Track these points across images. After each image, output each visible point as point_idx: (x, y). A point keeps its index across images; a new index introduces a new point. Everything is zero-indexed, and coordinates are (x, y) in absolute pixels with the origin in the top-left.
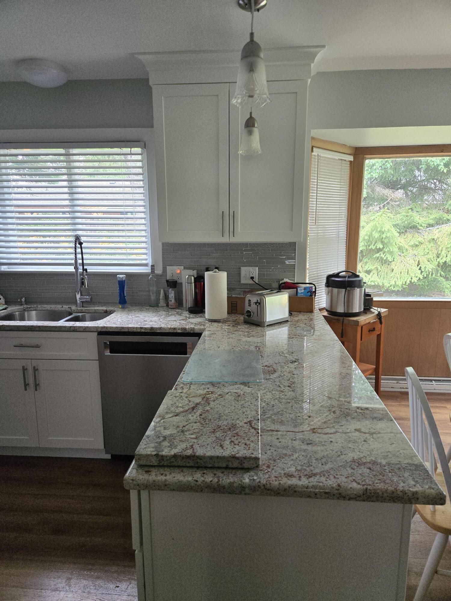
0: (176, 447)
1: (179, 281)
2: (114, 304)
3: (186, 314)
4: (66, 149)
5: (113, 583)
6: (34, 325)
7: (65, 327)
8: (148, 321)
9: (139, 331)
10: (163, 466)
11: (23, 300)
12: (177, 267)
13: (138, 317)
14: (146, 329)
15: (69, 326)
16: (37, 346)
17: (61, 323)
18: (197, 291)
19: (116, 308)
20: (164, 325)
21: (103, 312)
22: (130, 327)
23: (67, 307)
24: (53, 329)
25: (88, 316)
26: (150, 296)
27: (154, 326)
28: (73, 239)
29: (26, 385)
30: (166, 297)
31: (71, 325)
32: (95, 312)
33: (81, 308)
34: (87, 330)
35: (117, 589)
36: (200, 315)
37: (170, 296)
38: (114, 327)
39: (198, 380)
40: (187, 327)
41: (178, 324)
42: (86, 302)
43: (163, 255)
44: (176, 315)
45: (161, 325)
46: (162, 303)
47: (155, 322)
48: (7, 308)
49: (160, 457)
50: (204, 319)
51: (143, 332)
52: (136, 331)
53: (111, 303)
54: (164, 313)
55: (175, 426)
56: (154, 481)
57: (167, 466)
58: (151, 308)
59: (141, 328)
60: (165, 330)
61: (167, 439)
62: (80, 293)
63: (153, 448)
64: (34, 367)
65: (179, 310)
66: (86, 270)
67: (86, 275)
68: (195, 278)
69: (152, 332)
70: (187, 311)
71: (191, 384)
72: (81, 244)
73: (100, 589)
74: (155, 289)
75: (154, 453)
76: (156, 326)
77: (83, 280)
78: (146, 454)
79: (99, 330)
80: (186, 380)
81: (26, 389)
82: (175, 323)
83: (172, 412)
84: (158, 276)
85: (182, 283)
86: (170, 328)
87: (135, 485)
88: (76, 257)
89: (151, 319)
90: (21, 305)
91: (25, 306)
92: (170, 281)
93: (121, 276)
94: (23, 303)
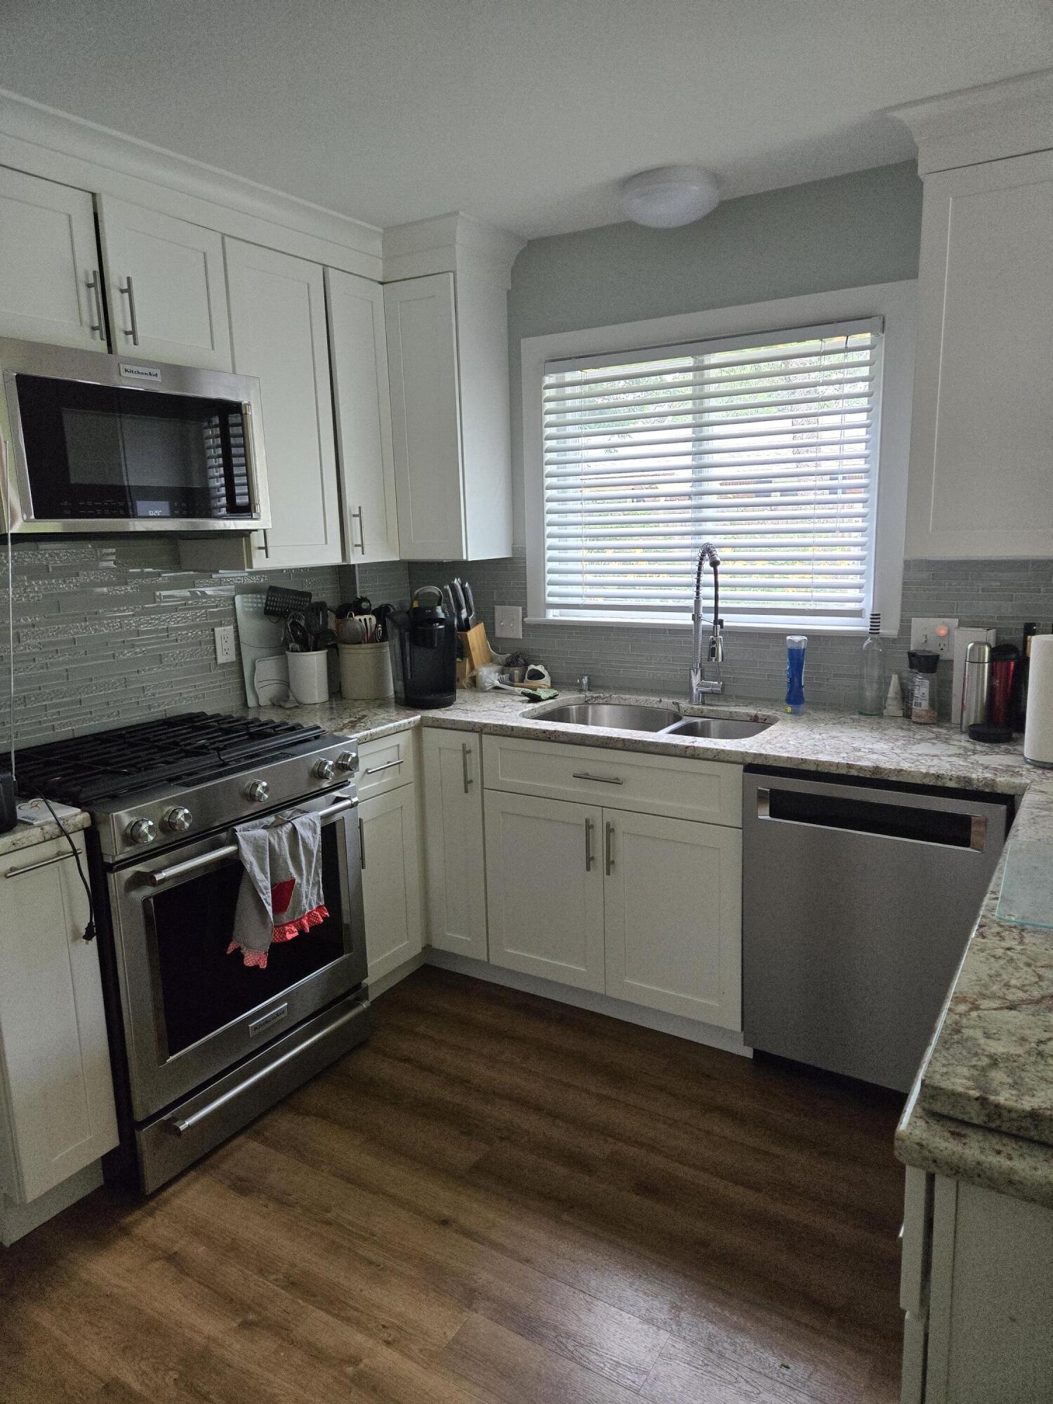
0: (1031, 1092)
1: (944, 656)
2: (771, 702)
3: (964, 741)
4: (697, 357)
5: (773, 1353)
6: (613, 736)
7: (676, 746)
8: (863, 750)
9: (843, 772)
10: (997, 1131)
11: (585, 680)
12: (942, 619)
13: (837, 737)
14: (861, 768)
15: (683, 746)
16: (617, 782)
17: (663, 736)
18: (997, 683)
19: (779, 713)
20: (909, 765)
21: (749, 719)
22: (823, 762)
23: (671, 701)
24: (652, 749)
25: (714, 725)
26: (862, 688)
27: (882, 765)
28: (697, 553)
29: (590, 860)
30: (906, 695)
31: (687, 744)
32: (731, 718)
33: (700, 707)
34: (722, 757)
35: (784, 1370)
36: (1004, 747)
37: (916, 692)
38: (783, 757)
39: (1042, 921)
40: (974, 776)
41: (948, 766)
42: (712, 693)
43: (904, 589)
44: (934, 741)
45: (901, 764)
46: (893, 707)
47: (883, 754)
48: (556, 696)
49: (992, 1107)
50: (1022, 758)
51: (853, 776)
52: (837, 772)
53: (764, 700)
54: (901, 733)
55: (1014, 1035)
56: (979, 1163)
57: (1009, 1135)
58: (863, 718)
59: (849, 766)
60: (913, 776)
61: (1001, 1065)
62: (699, 672)
63: (968, 1079)
64: (608, 825)
65: (940, 730)
66: (721, 622)
67: (721, 634)
68: (992, 651)
69: (876, 780)
70: (962, 732)
71: (1023, 930)
72: (715, 564)
73: (745, 1357)
74: (876, 673)
75: (975, 1093)
76: (888, 766)
77: (714, 646)
78: (952, 1090)
79: (749, 760)
80: (1007, 917)
81: (588, 869)
82: (936, 761)
83: (993, 997)
84: (886, 641)
85: (951, 662)
86: (927, 775)
87: (925, 1158)
88: (698, 593)
89: (870, 746)
90: (581, 691)
91: (588, 694)
92: (920, 654)
93: (797, 638)
94: (585, 687)
